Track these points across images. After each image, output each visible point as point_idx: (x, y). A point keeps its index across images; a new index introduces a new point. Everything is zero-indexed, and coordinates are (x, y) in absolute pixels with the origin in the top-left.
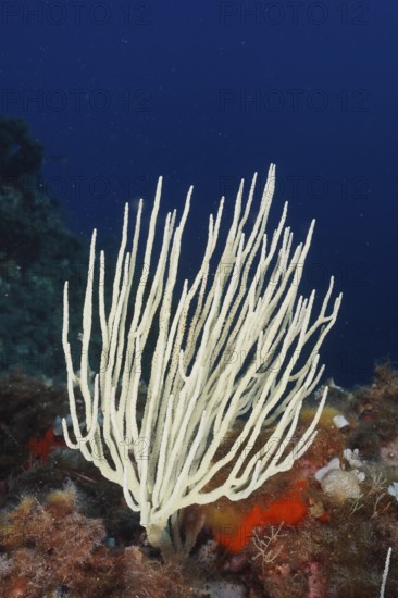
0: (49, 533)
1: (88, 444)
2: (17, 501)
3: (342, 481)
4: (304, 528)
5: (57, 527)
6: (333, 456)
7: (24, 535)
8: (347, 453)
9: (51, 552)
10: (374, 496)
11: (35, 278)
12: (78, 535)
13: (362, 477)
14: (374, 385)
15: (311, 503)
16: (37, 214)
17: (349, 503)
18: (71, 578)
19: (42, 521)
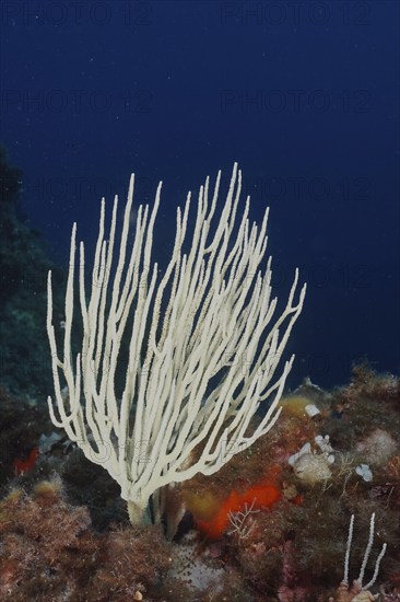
0: (36, 521)
1: (72, 424)
2: (6, 493)
3: (314, 464)
4: (277, 508)
5: (44, 515)
6: (305, 442)
7: (13, 523)
8: (318, 439)
9: (38, 540)
10: (343, 476)
11: (14, 312)
12: (65, 520)
13: (332, 459)
14: (352, 385)
15: (284, 485)
16: (16, 243)
17: (319, 484)
18: (58, 561)
19: (30, 510)
